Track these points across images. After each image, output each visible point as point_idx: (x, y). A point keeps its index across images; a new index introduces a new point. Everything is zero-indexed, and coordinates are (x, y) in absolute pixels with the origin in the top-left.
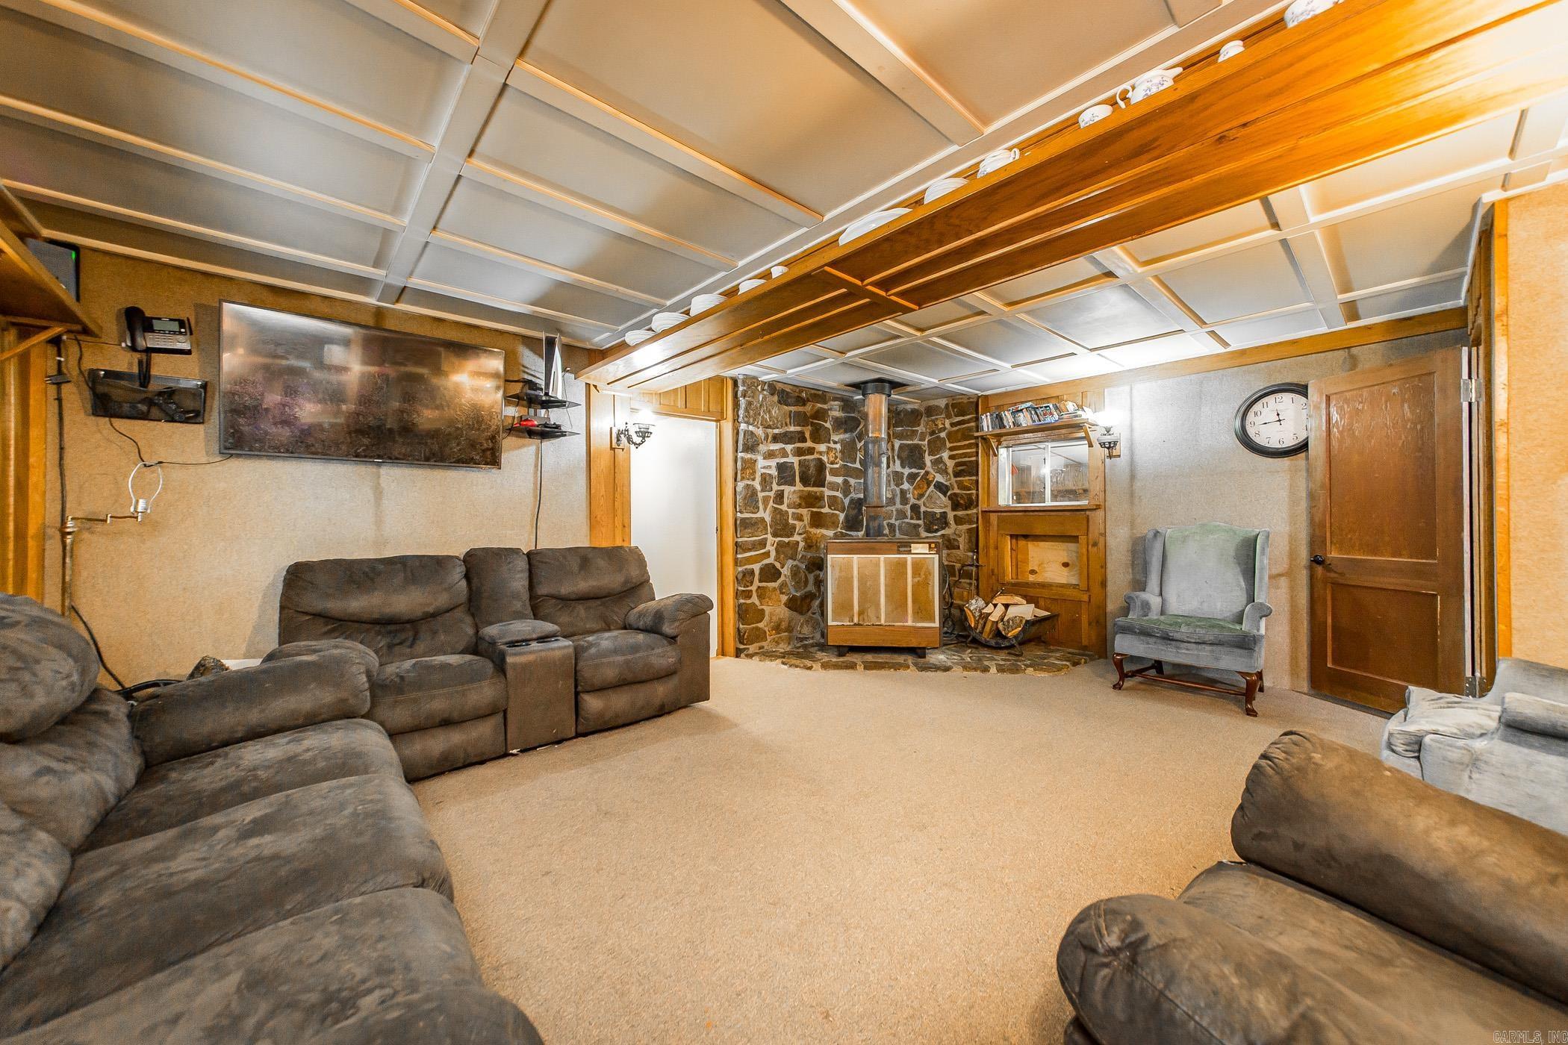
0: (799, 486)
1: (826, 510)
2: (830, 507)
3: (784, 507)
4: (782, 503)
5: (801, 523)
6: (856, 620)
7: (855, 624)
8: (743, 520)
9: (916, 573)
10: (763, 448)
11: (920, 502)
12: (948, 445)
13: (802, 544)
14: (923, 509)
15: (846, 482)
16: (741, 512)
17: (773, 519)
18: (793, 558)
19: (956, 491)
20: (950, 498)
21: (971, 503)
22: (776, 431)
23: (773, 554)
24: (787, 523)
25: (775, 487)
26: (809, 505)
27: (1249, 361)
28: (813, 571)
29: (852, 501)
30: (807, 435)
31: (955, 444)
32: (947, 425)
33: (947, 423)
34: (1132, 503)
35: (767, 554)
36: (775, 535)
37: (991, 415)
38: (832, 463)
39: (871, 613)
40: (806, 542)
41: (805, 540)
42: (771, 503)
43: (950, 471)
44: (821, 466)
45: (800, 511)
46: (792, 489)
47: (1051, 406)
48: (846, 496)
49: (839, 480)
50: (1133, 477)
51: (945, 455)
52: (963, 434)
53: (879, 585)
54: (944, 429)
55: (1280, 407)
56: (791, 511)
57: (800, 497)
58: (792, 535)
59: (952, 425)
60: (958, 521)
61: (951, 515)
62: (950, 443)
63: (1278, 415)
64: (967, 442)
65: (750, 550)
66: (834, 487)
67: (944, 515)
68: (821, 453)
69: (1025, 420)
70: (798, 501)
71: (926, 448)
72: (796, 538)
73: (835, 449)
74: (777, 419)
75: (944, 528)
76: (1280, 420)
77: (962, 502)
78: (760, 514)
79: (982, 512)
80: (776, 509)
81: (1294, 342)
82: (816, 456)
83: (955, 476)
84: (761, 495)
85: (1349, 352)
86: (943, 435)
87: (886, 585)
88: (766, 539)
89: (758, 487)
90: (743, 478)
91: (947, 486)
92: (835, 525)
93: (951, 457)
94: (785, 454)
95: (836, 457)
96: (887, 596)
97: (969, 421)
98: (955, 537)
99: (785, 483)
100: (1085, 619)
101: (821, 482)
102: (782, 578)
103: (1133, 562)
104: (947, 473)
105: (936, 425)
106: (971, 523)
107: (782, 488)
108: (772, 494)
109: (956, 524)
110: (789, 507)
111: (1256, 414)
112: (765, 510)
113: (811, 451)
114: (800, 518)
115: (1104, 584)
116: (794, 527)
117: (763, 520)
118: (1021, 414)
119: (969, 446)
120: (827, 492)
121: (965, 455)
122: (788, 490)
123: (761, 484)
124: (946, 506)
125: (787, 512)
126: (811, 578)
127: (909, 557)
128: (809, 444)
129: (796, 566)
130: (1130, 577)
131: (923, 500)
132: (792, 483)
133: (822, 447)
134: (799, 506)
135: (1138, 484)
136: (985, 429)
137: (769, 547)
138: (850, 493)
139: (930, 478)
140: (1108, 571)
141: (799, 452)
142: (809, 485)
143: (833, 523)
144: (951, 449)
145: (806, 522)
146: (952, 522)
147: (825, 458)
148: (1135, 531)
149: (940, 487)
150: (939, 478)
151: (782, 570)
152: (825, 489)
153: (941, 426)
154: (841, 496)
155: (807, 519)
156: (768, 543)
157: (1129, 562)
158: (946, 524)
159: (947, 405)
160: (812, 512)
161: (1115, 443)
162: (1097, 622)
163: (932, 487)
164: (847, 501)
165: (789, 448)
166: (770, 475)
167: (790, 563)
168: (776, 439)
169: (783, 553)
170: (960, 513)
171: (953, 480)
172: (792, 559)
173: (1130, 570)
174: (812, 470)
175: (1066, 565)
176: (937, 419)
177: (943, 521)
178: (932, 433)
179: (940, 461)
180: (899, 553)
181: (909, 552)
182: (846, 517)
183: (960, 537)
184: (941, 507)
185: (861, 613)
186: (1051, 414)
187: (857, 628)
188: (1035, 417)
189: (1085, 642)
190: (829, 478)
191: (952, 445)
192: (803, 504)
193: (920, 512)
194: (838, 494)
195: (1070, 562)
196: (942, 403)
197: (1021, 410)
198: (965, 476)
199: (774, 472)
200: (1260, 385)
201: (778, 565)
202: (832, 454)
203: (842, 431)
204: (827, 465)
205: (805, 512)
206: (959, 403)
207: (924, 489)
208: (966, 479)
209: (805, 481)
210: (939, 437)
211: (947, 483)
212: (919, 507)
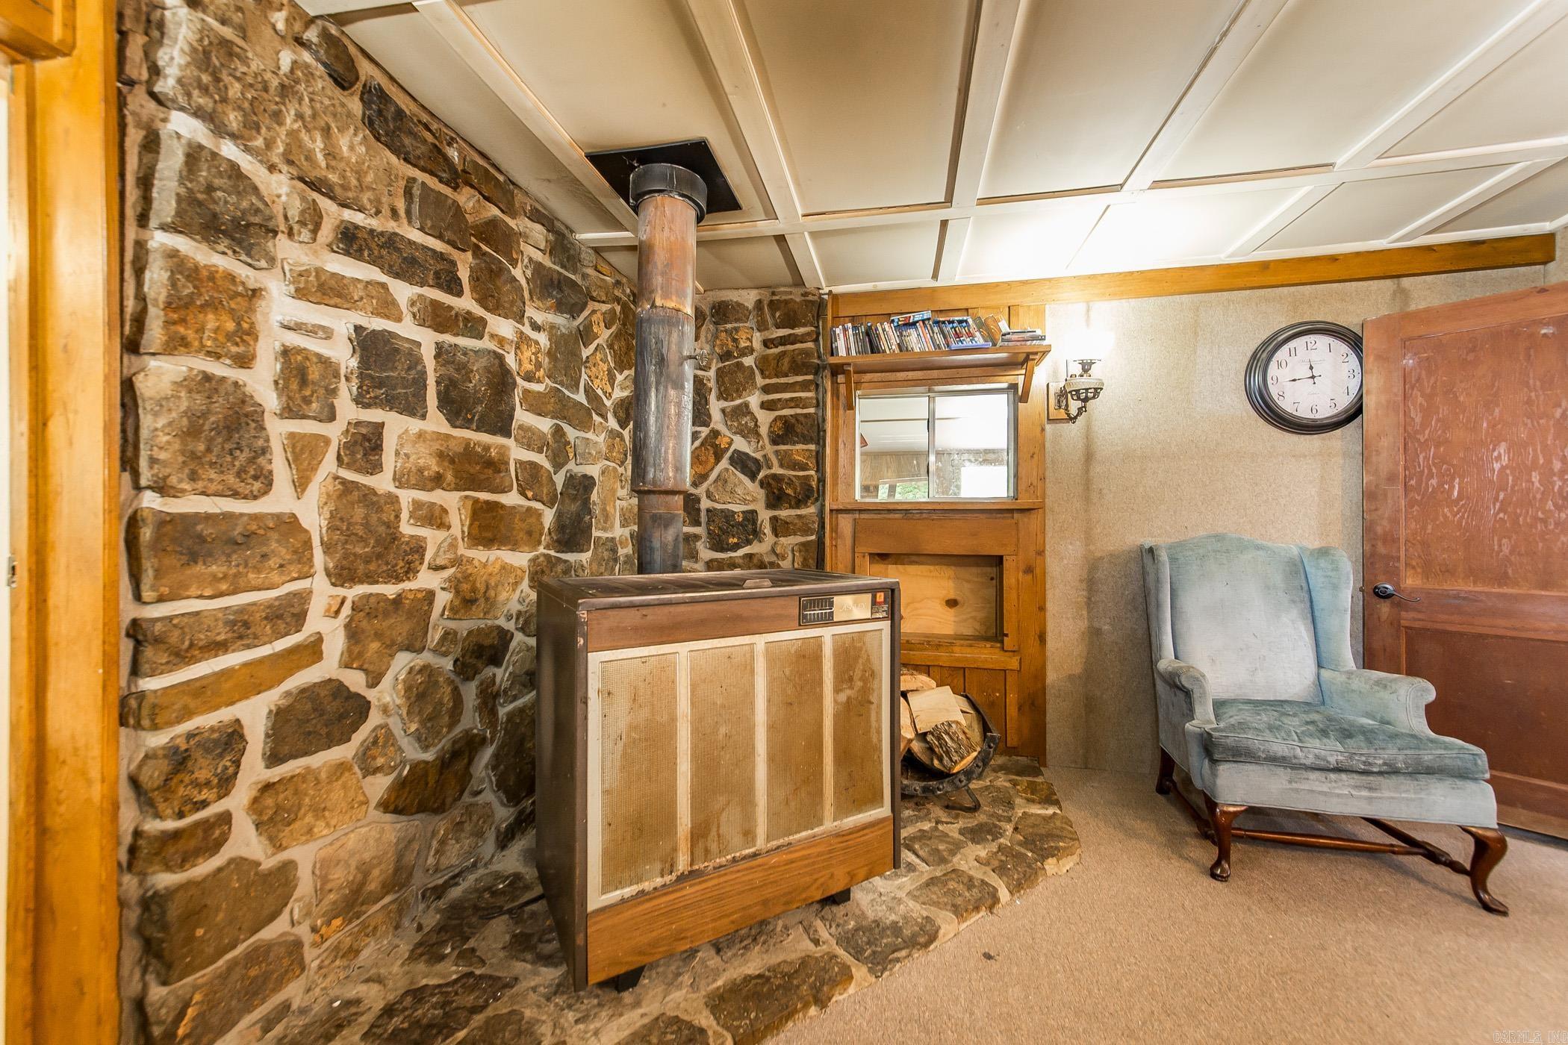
0: (436, 422)
1: (512, 499)
2: (523, 493)
3: (382, 483)
4: (375, 468)
5: (441, 535)
6: (682, 864)
7: (682, 878)
8: (166, 522)
9: (843, 678)
10: (289, 251)
11: (700, 491)
12: (760, 381)
13: (443, 599)
14: (705, 504)
15: (558, 431)
16: (162, 488)
17: (338, 523)
18: (413, 646)
19: (777, 470)
20: (762, 484)
21: (809, 493)
22: (359, 218)
23: (335, 644)
24: (395, 537)
25: (347, 410)
26: (467, 481)
27: (1273, 280)
28: (477, 672)
29: (571, 479)
30: (464, 274)
31: (774, 381)
32: (757, 344)
33: (757, 338)
34: (1087, 500)
35: (313, 650)
36: (342, 576)
37: (855, 328)
38: (529, 378)
39: (729, 824)
40: (457, 592)
41: (455, 585)
42: (329, 465)
43: (764, 430)
44: (501, 380)
45: (438, 497)
46: (414, 425)
47: (970, 321)
48: (558, 466)
49: (544, 425)
50: (1089, 457)
51: (754, 400)
52: (793, 361)
53: (751, 729)
54: (751, 350)
55: (1314, 356)
56: (407, 497)
57: (441, 455)
58: (410, 572)
59: (767, 343)
60: (780, 528)
61: (765, 516)
62: (764, 376)
63: (1311, 368)
64: (800, 378)
65: (219, 647)
66: (530, 439)
67: (751, 516)
68: (501, 341)
69: (918, 341)
70: (434, 466)
71: (712, 384)
72: (426, 580)
73: (537, 343)
74: (360, 175)
75: (749, 542)
76: (1313, 377)
77: (789, 491)
78: (280, 500)
79: (831, 511)
80: (348, 487)
81: (1333, 259)
82: (486, 344)
83: (775, 440)
84: (278, 429)
85: (1399, 285)
86: (748, 361)
87: (771, 728)
88: (302, 598)
89: (270, 400)
90: (176, 345)
91: (756, 461)
92: (532, 537)
93: (765, 406)
94: (387, 307)
95: (538, 365)
96: (771, 759)
97: (802, 339)
98: (773, 558)
99: (390, 403)
100: (1012, 698)
101: (502, 425)
102: (375, 719)
103: (1089, 599)
104: (758, 435)
105: (735, 340)
106: (806, 531)
107: (374, 415)
108: (334, 432)
109: (776, 532)
110: (400, 480)
111: (1279, 365)
112: (300, 485)
113: (474, 326)
114: (435, 518)
115: (1042, 638)
116: (418, 548)
117: (289, 524)
118: (912, 331)
119: (804, 386)
120: (518, 453)
121: (796, 403)
122: (396, 426)
123: (281, 385)
124: (754, 500)
125: (393, 500)
126: (470, 692)
127: (827, 634)
128: (466, 303)
129: (425, 669)
130: (1083, 625)
131: (705, 485)
132: (414, 407)
133: (503, 327)
134: (437, 481)
135: (1097, 469)
136: (842, 352)
137: (316, 622)
138: (567, 460)
139: (723, 442)
140: (1049, 615)
141: (438, 318)
142: (467, 425)
143: (530, 533)
144: (766, 389)
145: (456, 530)
146: (767, 530)
147: (510, 360)
148: (1092, 548)
149: (745, 464)
150: (740, 444)
151: (371, 695)
152: (510, 443)
153: (743, 344)
154: (547, 465)
155: (458, 521)
156: (316, 608)
157: (1082, 600)
158: (756, 534)
159: (759, 302)
160: (476, 501)
161: (1097, 391)
162: (1033, 704)
163: (724, 463)
164: (559, 479)
165: (403, 292)
166: (325, 362)
167: (403, 661)
168: (350, 241)
169: (378, 635)
170: (784, 513)
171: (770, 449)
172: (409, 648)
173: (1085, 612)
174: (477, 382)
175: (952, 603)
176: (737, 330)
177: (749, 529)
178: (726, 356)
179: (744, 410)
180: (803, 622)
181: (828, 620)
182: (559, 515)
183: (784, 558)
184: (745, 501)
185: (699, 833)
186: (970, 335)
187: (689, 890)
188: (940, 339)
189: (1013, 740)
190: (522, 417)
191: (768, 381)
192: (449, 477)
193: (699, 510)
194: (541, 459)
195: (958, 598)
196: (749, 298)
197: (914, 324)
198: (794, 443)
199: (345, 358)
200: (1280, 321)
201: (355, 680)
202: (527, 353)
203: (550, 302)
204: (519, 380)
205: (451, 500)
206: (786, 302)
207: (709, 467)
208: (799, 450)
209: (455, 406)
210: (739, 365)
211: (758, 456)
212: (698, 501)
